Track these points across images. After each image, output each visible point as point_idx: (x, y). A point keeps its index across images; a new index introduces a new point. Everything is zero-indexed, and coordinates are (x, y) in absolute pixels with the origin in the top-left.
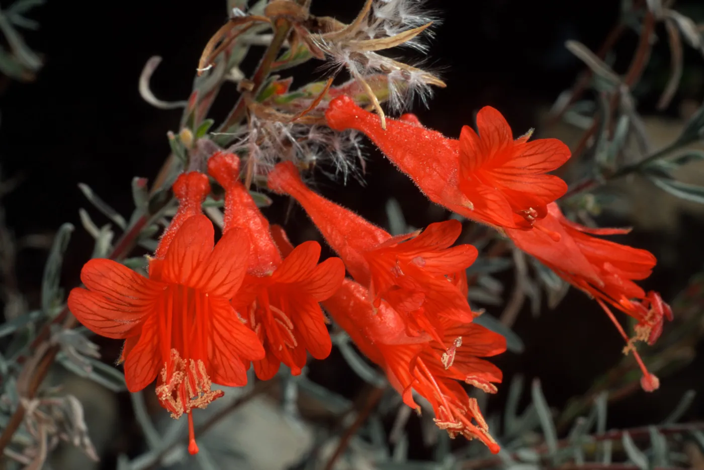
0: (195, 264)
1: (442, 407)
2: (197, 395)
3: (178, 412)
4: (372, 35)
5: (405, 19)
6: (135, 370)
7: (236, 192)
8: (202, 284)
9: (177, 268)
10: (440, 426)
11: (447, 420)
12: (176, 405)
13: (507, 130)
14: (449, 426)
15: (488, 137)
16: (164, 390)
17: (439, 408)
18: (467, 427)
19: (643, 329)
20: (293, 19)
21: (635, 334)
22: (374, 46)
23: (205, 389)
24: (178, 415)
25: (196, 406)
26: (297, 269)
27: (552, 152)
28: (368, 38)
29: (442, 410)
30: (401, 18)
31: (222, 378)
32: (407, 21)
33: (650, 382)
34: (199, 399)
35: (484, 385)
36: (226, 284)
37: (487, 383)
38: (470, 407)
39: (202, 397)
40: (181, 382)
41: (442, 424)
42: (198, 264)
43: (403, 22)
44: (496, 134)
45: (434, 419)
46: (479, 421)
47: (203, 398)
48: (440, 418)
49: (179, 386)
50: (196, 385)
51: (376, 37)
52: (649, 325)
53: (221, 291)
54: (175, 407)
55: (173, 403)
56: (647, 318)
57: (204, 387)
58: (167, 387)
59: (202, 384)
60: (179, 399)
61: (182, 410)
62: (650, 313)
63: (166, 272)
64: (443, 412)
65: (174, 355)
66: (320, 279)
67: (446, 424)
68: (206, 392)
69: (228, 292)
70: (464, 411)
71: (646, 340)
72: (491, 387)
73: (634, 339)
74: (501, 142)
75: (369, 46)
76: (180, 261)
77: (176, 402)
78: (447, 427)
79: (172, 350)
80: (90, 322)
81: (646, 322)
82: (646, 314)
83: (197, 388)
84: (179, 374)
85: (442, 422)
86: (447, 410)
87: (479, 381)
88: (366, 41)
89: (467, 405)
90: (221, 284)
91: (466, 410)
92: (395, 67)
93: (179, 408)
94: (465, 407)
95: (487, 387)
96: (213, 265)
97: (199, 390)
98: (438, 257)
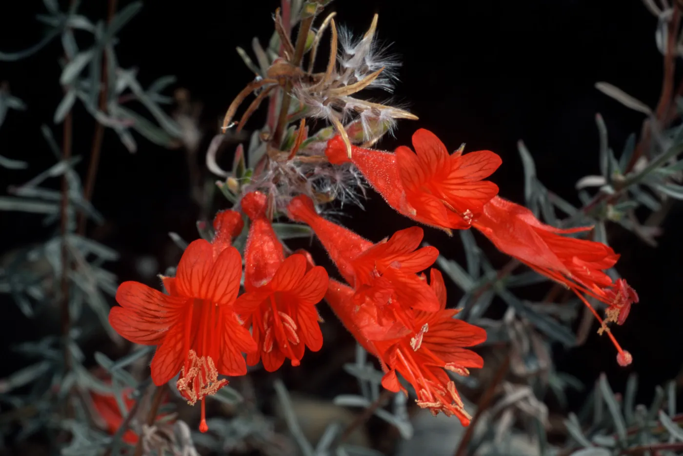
0: (201, 280)
1: (423, 390)
2: (207, 384)
3: (193, 399)
4: (345, 83)
5: (372, 66)
6: (161, 368)
7: (258, 223)
8: (210, 295)
9: (187, 284)
10: (421, 406)
11: (428, 400)
12: (191, 394)
13: (441, 147)
14: (428, 405)
15: (425, 154)
16: (180, 383)
17: (420, 391)
18: (444, 406)
19: (612, 312)
20: (291, 78)
21: (606, 317)
22: (346, 92)
23: (212, 380)
24: (193, 402)
25: (206, 393)
26: (289, 278)
27: (485, 162)
28: (342, 85)
29: (423, 392)
30: (367, 66)
31: (228, 369)
32: (373, 67)
33: (624, 357)
34: (208, 388)
35: (459, 369)
36: (227, 294)
37: (461, 368)
38: (449, 388)
39: (210, 386)
40: (196, 375)
41: (422, 404)
42: (203, 279)
43: (370, 69)
44: (431, 152)
45: (416, 401)
46: (455, 400)
47: (212, 387)
48: (421, 399)
49: (194, 379)
50: (206, 377)
51: (349, 84)
52: (618, 308)
53: (224, 301)
54: (190, 396)
55: (189, 392)
56: (615, 302)
57: (212, 378)
58: (184, 380)
59: (210, 376)
60: (193, 389)
61: (196, 397)
62: (618, 296)
63: (180, 288)
64: (424, 394)
65: (192, 355)
66: (310, 286)
67: (425, 403)
68: (213, 381)
69: (230, 300)
70: (444, 393)
71: (615, 321)
72: (464, 371)
73: (606, 321)
74: (438, 159)
75: (344, 92)
76: (189, 278)
77: (192, 391)
78: (426, 406)
79: (190, 351)
80: (127, 333)
81: (615, 305)
82: (614, 297)
83: (207, 379)
84: (195, 369)
85: (423, 402)
86: (428, 393)
87: (455, 367)
88: (341, 89)
89: (445, 386)
90: (224, 295)
91: (446, 391)
92: (366, 107)
93: (193, 396)
94: (444, 389)
95: (461, 371)
96: (215, 278)
97: (208, 381)
98: (410, 259)
